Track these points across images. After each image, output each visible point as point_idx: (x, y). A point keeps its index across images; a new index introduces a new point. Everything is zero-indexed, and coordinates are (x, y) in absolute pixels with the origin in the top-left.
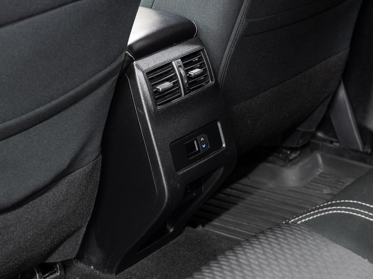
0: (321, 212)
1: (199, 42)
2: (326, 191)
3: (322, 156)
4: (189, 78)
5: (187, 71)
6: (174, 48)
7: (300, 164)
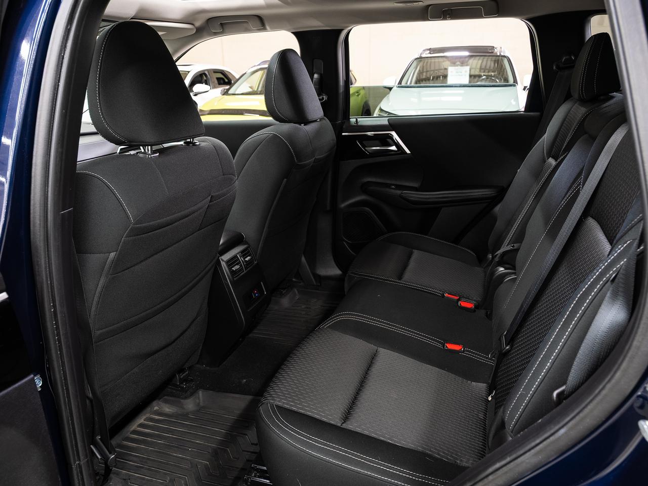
0: (335, 320)
1: (246, 243)
2: (303, 307)
3: (297, 290)
4: (246, 261)
5: (244, 259)
6: (236, 248)
7: (288, 295)
